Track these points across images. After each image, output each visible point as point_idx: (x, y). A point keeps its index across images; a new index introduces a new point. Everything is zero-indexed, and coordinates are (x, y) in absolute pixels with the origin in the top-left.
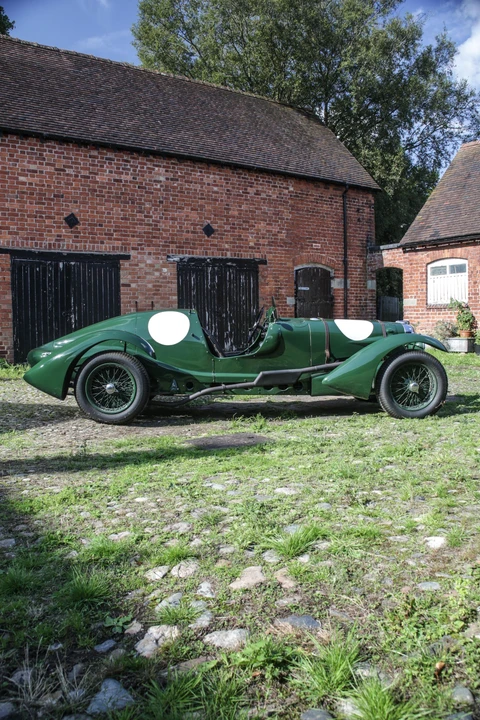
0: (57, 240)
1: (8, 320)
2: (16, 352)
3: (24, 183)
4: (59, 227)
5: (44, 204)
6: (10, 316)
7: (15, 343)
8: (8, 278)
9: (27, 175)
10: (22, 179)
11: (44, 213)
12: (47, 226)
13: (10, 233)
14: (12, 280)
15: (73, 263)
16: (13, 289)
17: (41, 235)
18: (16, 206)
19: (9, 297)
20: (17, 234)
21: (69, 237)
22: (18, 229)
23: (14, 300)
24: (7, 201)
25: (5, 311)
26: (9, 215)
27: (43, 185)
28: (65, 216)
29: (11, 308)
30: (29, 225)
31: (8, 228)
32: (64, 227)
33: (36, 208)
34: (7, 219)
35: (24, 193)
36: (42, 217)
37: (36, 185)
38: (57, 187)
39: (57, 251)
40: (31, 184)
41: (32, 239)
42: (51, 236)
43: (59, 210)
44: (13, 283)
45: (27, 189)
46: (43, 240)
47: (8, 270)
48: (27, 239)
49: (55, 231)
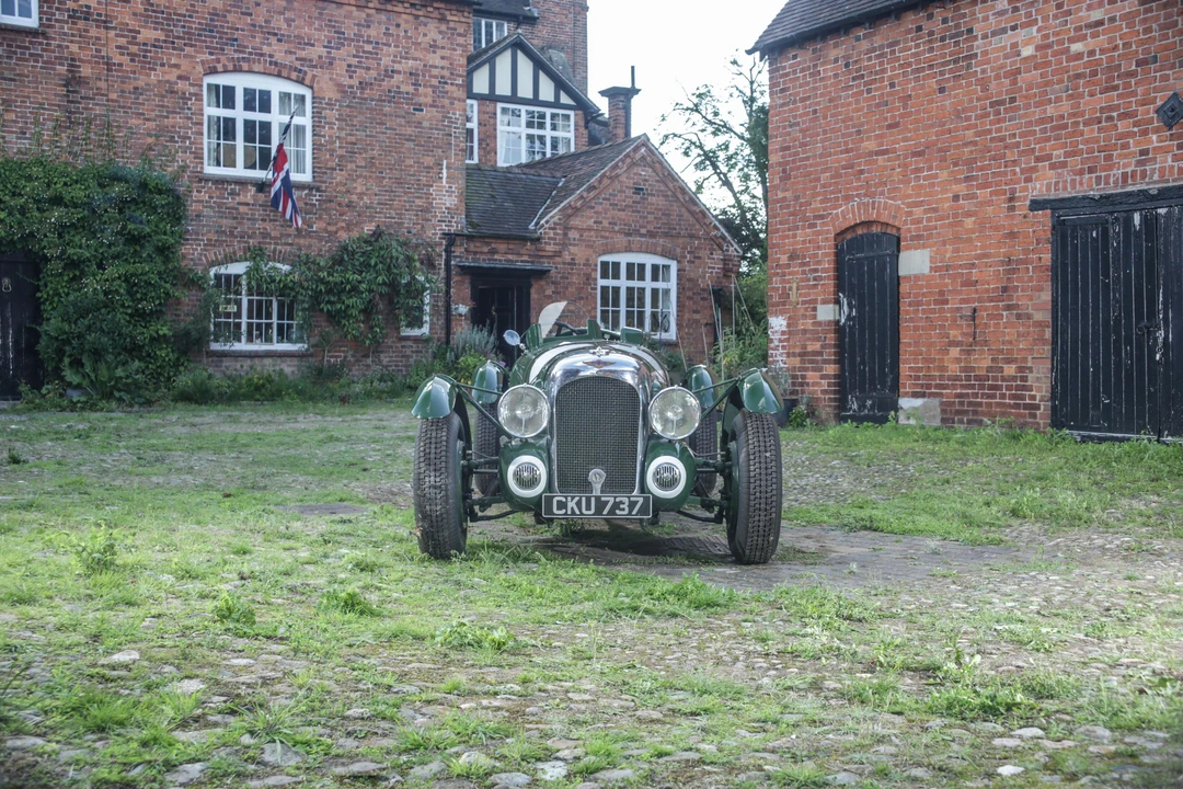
0: (1139, 163)
1: (1044, 342)
2: (1054, 409)
3: (1079, 56)
4: (1144, 133)
5: (1116, 88)
6: (1048, 334)
7: (1053, 388)
8: (1047, 257)
9: (1084, 38)
10: (1076, 47)
11: (1117, 107)
12: (1121, 136)
13: (1053, 167)
14: (1054, 261)
15: (1162, 211)
16: (1054, 279)
17: (1109, 158)
18: (1065, 107)
19: (1046, 296)
20: (1064, 165)
21: (1166, 150)
22: (1067, 155)
23: (1054, 301)
24: (1050, 101)
25: (1039, 324)
26: (1054, 129)
27: (1116, 48)
28: (1159, 103)
29: (1048, 318)
30: (1087, 142)
31: (1049, 157)
32: (1156, 130)
33: (1101, 100)
34: (1048, 139)
35: (1078, 76)
36: (1110, 119)
37: (1103, 51)
38: (1142, 42)
39: (1135, 188)
40: (1092, 53)
41: (1091, 170)
42: (1126, 156)
43: (1147, 92)
44: (1054, 268)
45: (1086, 65)
46: (1110, 168)
47: (1047, 241)
48: (1081, 172)
49: (1137, 143)
